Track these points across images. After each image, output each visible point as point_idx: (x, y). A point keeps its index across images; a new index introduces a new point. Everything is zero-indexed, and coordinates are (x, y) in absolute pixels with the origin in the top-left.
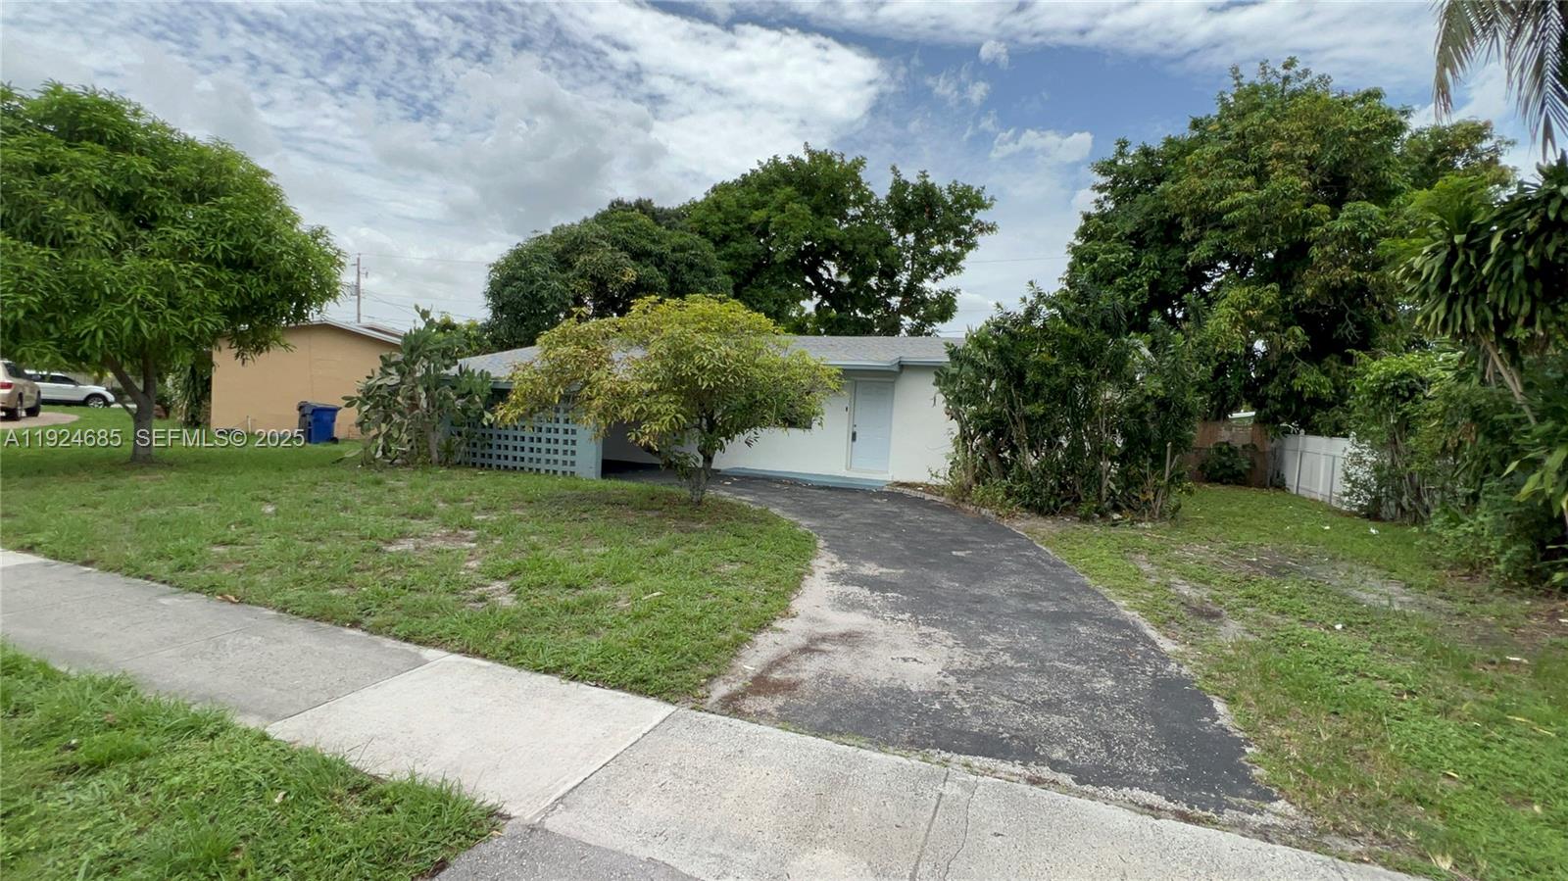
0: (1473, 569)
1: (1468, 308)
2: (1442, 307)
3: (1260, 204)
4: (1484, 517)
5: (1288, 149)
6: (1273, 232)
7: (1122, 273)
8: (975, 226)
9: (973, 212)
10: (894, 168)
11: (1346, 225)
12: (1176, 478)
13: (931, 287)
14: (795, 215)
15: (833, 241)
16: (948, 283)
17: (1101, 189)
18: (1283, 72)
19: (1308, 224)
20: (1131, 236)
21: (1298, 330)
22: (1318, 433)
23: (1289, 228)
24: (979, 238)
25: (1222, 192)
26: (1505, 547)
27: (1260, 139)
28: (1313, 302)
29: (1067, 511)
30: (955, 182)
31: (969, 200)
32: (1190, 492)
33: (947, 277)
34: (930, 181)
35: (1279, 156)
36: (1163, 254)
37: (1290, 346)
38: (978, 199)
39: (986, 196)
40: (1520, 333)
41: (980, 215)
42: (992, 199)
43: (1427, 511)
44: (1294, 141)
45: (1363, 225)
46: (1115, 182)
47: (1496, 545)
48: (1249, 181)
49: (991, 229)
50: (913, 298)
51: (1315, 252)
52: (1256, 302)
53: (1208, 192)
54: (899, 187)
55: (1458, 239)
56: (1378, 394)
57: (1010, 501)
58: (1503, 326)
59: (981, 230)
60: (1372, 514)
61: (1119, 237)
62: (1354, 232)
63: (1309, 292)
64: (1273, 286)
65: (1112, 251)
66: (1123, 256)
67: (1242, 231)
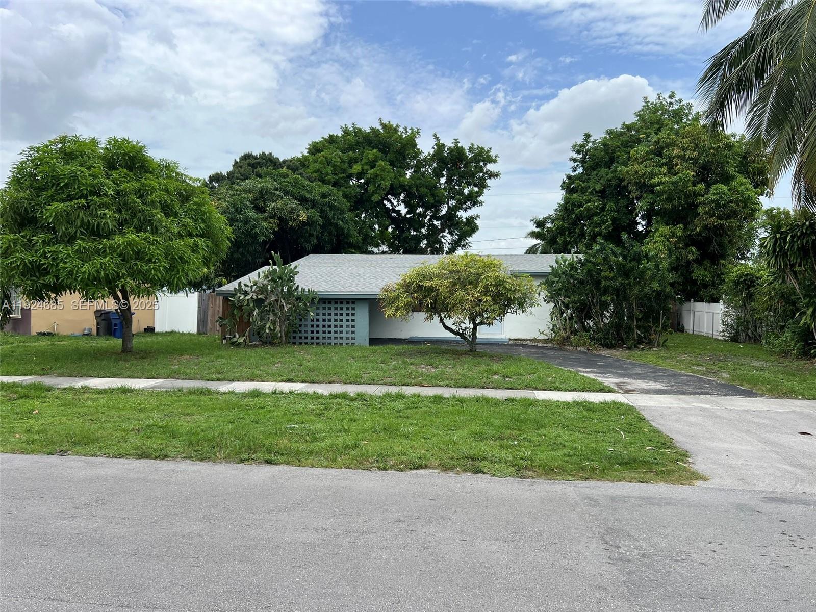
0: (785, 354)
1: (781, 259)
2: (773, 258)
3: (673, 183)
4: (788, 334)
5: (682, 153)
6: (679, 198)
7: (596, 214)
8: (486, 173)
9: (485, 165)
10: (435, 136)
11: (714, 198)
12: (665, 328)
13: (463, 215)
14: (383, 170)
15: (404, 186)
16: (473, 211)
17: (575, 160)
18: (669, 100)
19: (696, 194)
20: (600, 192)
21: (694, 249)
22: (702, 300)
23: (687, 196)
24: (489, 182)
25: (653, 175)
26: (796, 344)
27: (668, 146)
28: (699, 234)
29: (621, 346)
30: (473, 144)
31: (483, 157)
32: (671, 333)
33: (473, 208)
34: (459, 145)
35: (678, 157)
36: (617, 203)
37: (691, 257)
38: (488, 156)
39: (493, 153)
40: (797, 269)
41: (490, 167)
42: (496, 156)
43: (760, 336)
44: (684, 149)
45: (721, 197)
46: (584, 157)
47: (793, 343)
48: (664, 169)
49: (496, 175)
50: (450, 221)
51: (700, 210)
52: (673, 235)
53: (645, 174)
54: (440, 147)
55: (778, 236)
56: (737, 283)
57: (593, 343)
58: (793, 266)
59: (490, 177)
60: (734, 339)
61: (591, 192)
62: (718, 200)
63: (698, 229)
64: (681, 226)
65: (589, 201)
66: (596, 204)
67: (664, 197)
